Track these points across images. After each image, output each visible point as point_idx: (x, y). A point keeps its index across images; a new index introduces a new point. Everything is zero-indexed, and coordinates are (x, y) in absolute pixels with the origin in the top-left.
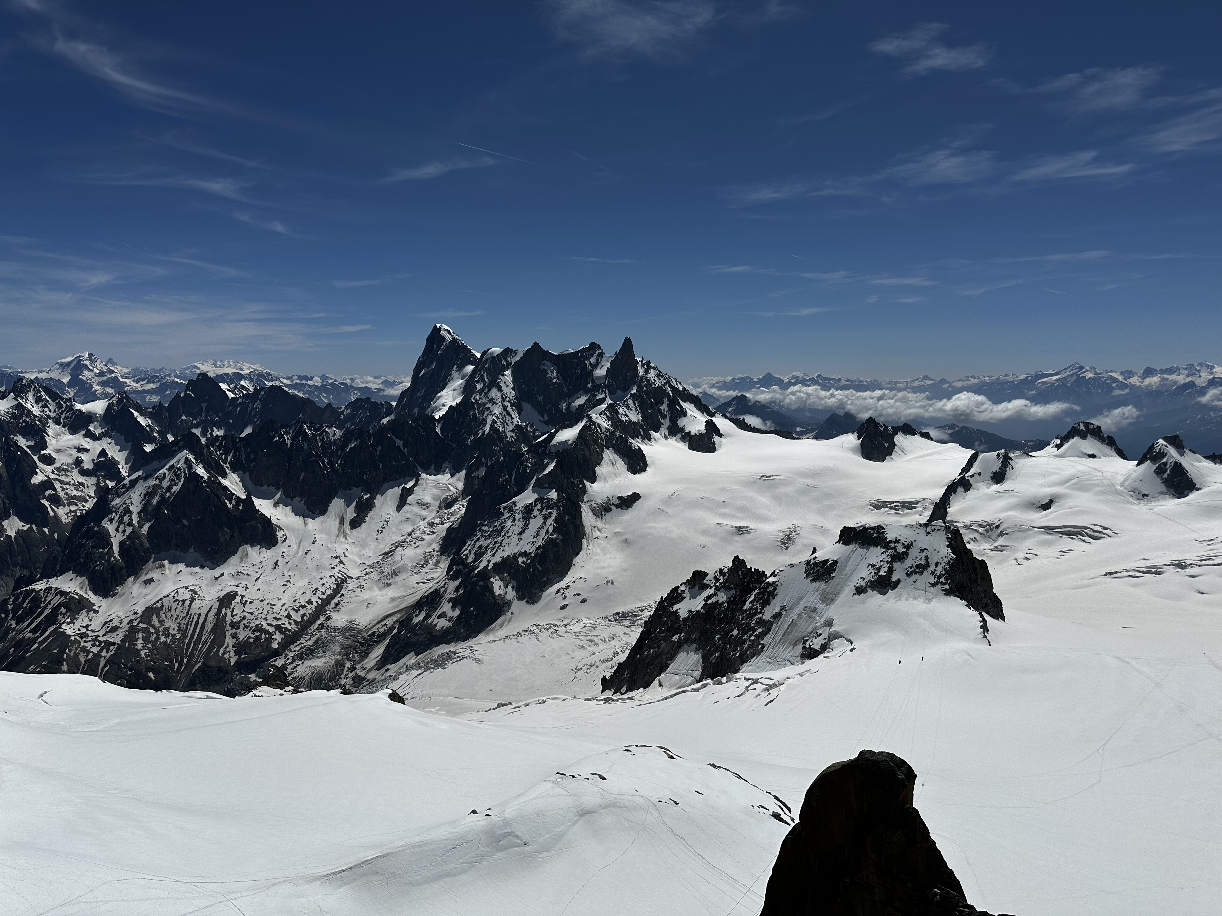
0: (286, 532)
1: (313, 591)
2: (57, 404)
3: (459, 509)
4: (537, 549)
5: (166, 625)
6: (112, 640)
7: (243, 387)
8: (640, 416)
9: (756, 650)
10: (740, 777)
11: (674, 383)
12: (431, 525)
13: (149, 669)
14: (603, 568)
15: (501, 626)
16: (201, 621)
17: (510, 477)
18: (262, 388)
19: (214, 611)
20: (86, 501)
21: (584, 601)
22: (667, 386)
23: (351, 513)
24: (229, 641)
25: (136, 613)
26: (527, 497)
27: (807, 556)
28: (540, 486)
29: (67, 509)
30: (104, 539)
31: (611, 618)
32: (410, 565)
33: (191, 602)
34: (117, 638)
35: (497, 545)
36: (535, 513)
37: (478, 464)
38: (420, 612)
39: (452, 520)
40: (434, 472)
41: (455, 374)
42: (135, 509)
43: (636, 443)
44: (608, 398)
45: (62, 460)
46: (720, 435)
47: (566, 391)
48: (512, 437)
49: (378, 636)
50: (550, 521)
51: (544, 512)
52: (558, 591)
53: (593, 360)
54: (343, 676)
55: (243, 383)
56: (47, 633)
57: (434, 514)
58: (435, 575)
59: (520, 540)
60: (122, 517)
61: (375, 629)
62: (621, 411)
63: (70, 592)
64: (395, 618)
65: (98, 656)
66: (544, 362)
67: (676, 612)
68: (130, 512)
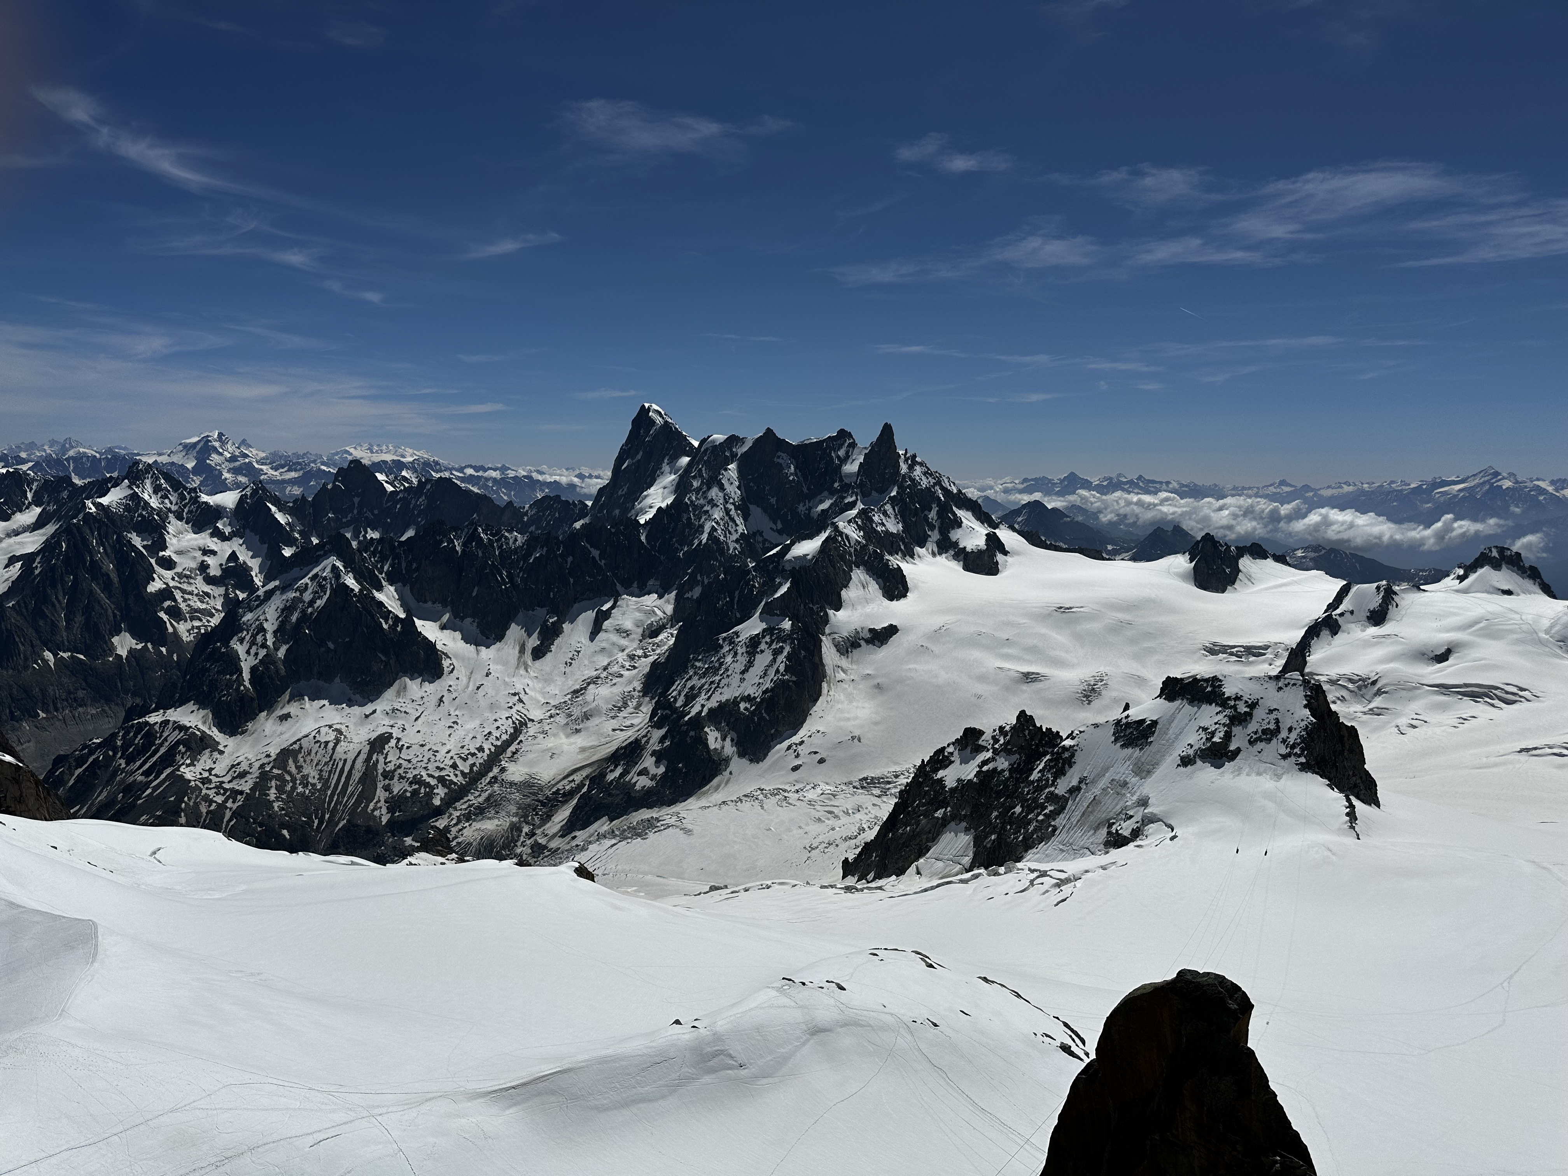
0: (454, 661)
1: (485, 736)
2: (179, 494)
3: (668, 639)
4: (764, 692)
5: (305, 771)
6: (240, 788)
7: (405, 479)
8: (900, 526)
9: (1045, 833)
10: (1019, 996)
11: (946, 484)
12: (632, 657)
13: (283, 826)
14: (848, 719)
15: (717, 788)
16: (347, 769)
17: (732, 600)
18: (428, 481)
19: (363, 756)
20: (212, 616)
21: (822, 761)
22: (937, 488)
23: (534, 641)
24: (381, 794)
25: (268, 756)
26: (753, 627)
27: (1117, 714)
28: (769, 612)
29: (189, 625)
30: (232, 663)
31: (857, 784)
32: (604, 707)
33: (336, 745)
34: (246, 786)
35: (714, 686)
36: (763, 646)
37: (693, 582)
38: (616, 767)
39: (657, 652)
40: (637, 591)
41: (666, 468)
42: (270, 627)
43: (895, 561)
44: (859, 502)
45: (184, 563)
46: (1005, 553)
47: (805, 490)
48: (735, 549)
49: (564, 795)
50: (782, 658)
51: (774, 646)
52: (789, 748)
53: (841, 453)
54: (519, 844)
55: (404, 473)
56: (163, 776)
57: (635, 644)
58: (635, 721)
59: (742, 680)
60: (254, 636)
61: (560, 786)
62: (876, 518)
63: (191, 727)
64: (585, 773)
65: (222, 807)
66: (779, 453)
67: (941, 780)
68: (264, 631)
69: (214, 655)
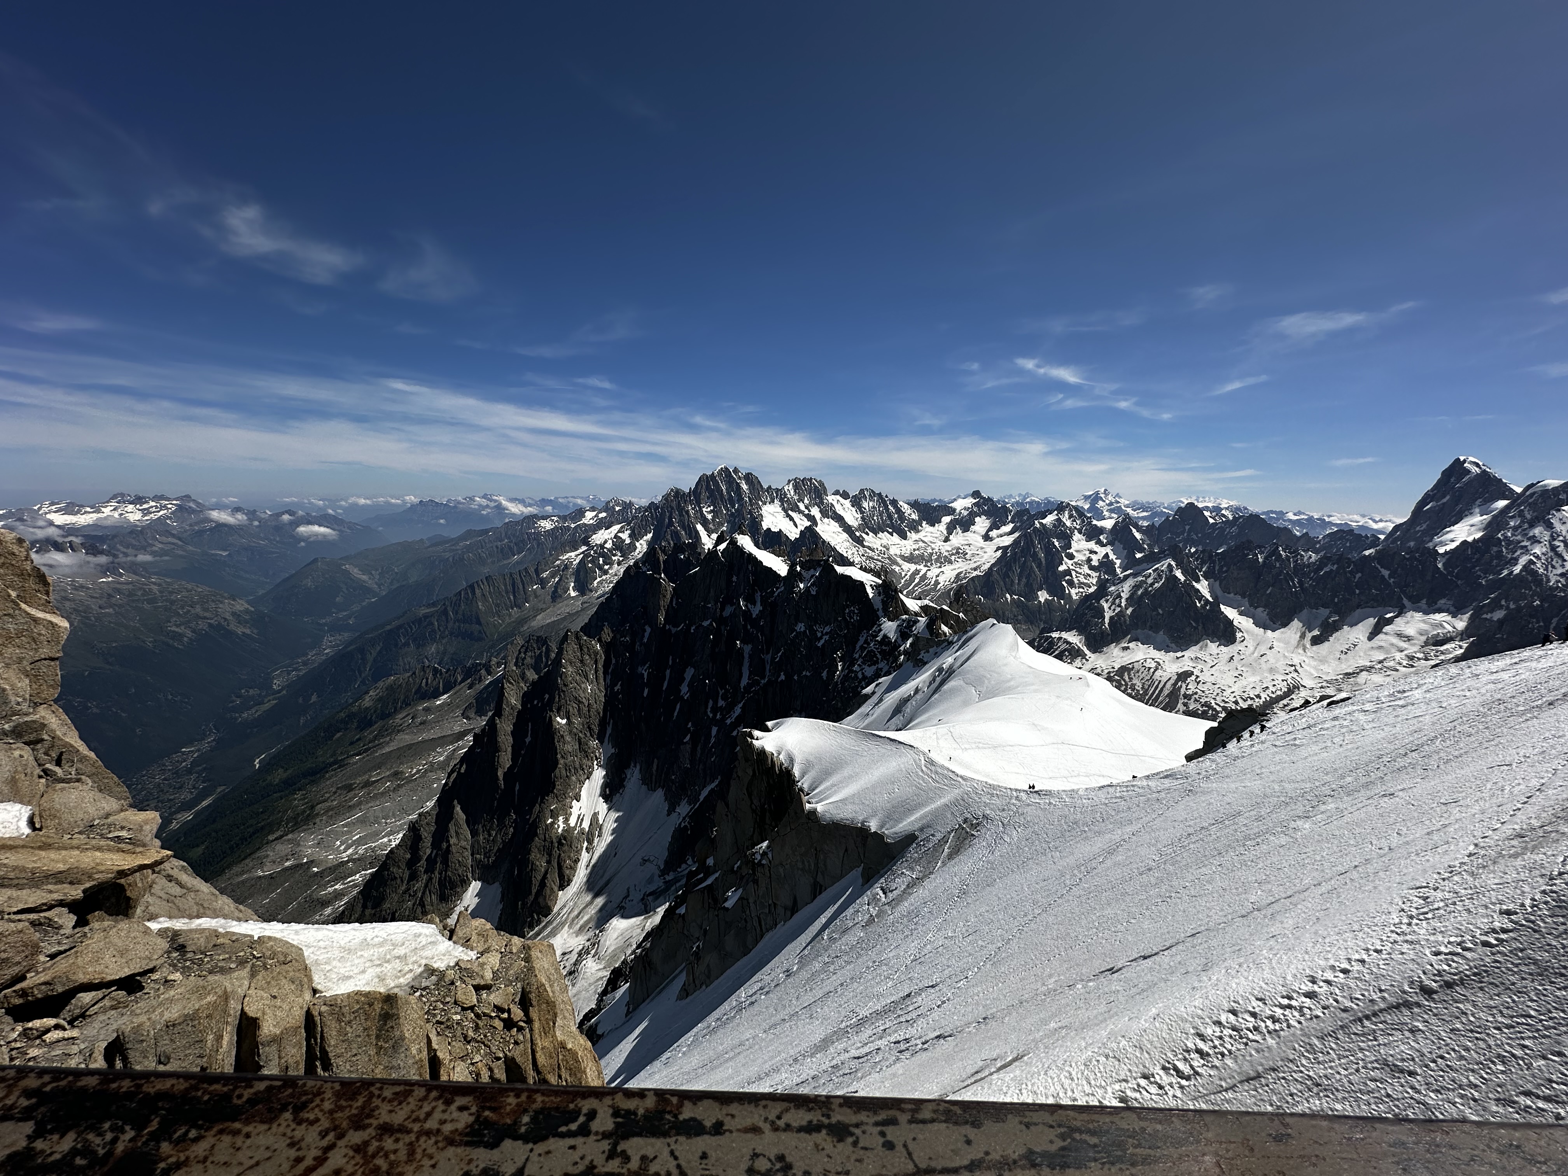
0: (1245, 635)
1: (1264, 688)
2: (1081, 520)
3: (1455, 649)
5: (1134, 682)
7: (1224, 515)
12: (1411, 658)
16: (1160, 686)
18: (1241, 518)
19: (1172, 681)
20: (1090, 587)
23: (1314, 632)
24: (1180, 708)
25: (1113, 668)
29: (1077, 591)
30: (1101, 613)
33: (1155, 671)
39: (1440, 658)
40: (1425, 607)
41: (1476, 509)
42: (1125, 595)
45: (1079, 557)
48: (1558, 581)
55: (1224, 512)
57: (1416, 648)
60: (1114, 600)
63: (1073, 643)
68: (1121, 597)
69: (1091, 607)
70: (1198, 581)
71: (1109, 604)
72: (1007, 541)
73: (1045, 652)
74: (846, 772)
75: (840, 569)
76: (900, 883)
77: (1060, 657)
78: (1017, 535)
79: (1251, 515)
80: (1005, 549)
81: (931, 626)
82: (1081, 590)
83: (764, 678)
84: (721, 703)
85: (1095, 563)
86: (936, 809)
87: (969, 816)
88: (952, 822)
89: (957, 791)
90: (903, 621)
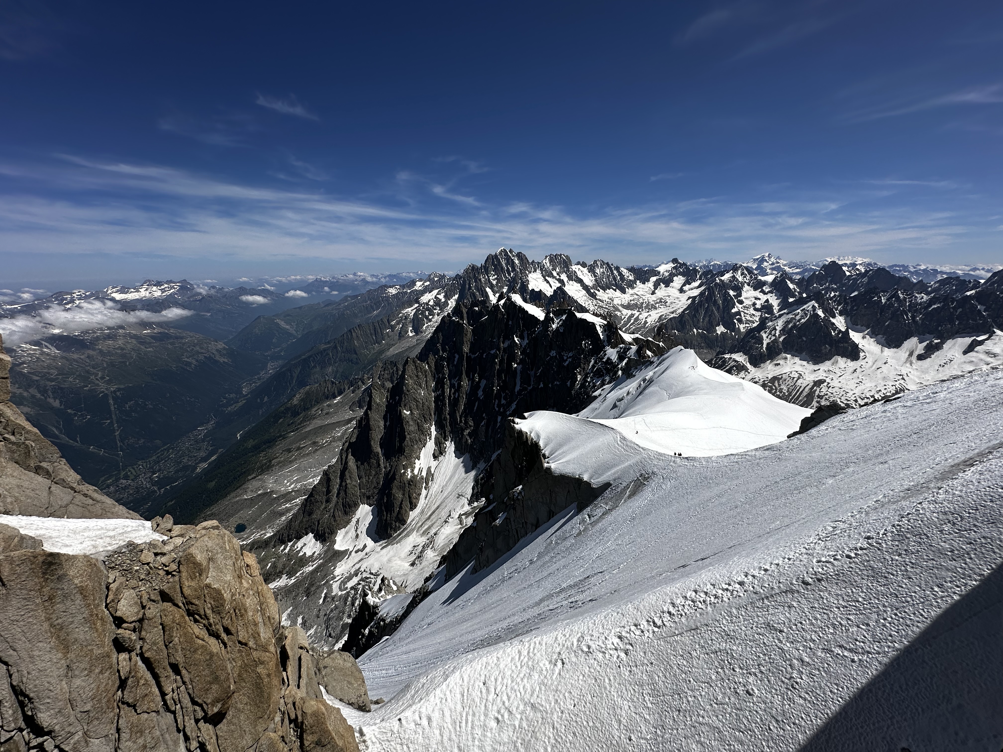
0: (867, 354)
1: (877, 391)
5: (782, 387)
16: (801, 390)
18: (870, 271)
19: (809, 387)
20: (754, 323)
23: (920, 350)
25: (768, 378)
29: (744, 326)
30: (760, 341)
33: (798, 380)
42: (779, 328)
45: (747, 303)
55: (858, 267)
60: (771, 331)
63: (739, 361)
68: (776, 330)
69: (754, 337)
70: (834, 317)
71: (767, 335)
72: (696, 293)
73: (720, 367)
74: (573, 444)
75: (579, 315)
76: (599, 512)
77: (729, 371)
78: (703, 288)
79: (879, 269)
80: (694, 298)
81: (638, 352)
82: (747, 325)
83: (530, 386)
84: (503, 402)
85: (758, 306)
86: (624, 468)
87: (643, 472)
88: (633, 475)
89: (638, 457)
90: (621, 348)
